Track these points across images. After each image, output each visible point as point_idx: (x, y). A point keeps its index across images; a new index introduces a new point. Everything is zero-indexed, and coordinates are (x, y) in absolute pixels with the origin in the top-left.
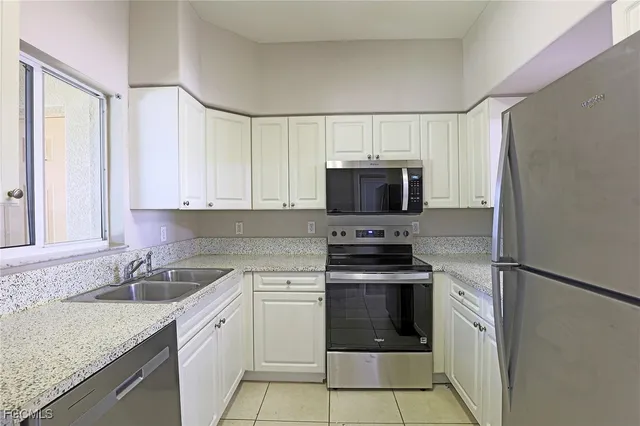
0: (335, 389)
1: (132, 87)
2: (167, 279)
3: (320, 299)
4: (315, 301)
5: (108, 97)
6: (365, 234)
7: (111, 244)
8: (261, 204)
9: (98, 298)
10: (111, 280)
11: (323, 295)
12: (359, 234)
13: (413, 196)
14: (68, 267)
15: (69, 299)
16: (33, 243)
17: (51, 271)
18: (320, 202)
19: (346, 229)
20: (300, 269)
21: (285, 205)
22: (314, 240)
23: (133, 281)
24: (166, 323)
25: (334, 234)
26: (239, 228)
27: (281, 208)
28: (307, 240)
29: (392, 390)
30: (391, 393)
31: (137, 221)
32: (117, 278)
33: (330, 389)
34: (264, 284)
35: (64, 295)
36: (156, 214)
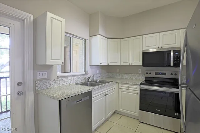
0: (142, 123)
1: (90, 37)
2: (97, 82)
3: (138, 93)
4: (136, 94)
5: (85, 40)
6: (158, 74)
7: (86, 73)
8: (123, 64)
9: (80, 84)
10: (85, 81)
11: (139, 92)
12: (156, 74)
13: (175, 60)
14: (76, 77)
15: (75, 84)
16: (70, 72)
17: (73, 78)
18: (141, 63)
19: (151, 72)
20: (132, 83)
21: (129, 64)
22: (140, 75)
23: (88, 82)
24: (89, 91)
25: (147, 73)
26: (118, 71)
27: (128, 65)
28: (138, 75)
29: (163, 129)
30: (162, 130)
31: (91, 68)
32: (86, 80)
33: (140, 122)
34: (122, 87)
35: (75, 83)
36: (96, 66)
